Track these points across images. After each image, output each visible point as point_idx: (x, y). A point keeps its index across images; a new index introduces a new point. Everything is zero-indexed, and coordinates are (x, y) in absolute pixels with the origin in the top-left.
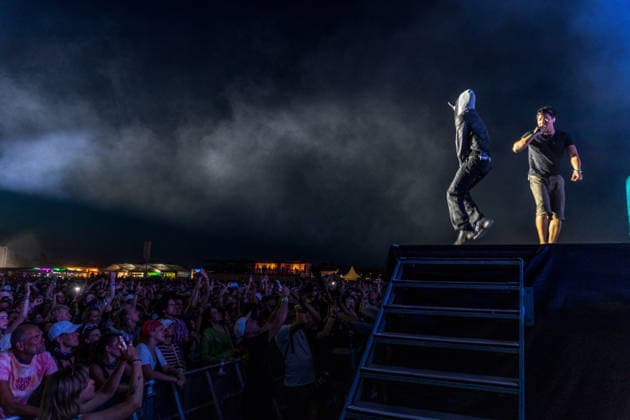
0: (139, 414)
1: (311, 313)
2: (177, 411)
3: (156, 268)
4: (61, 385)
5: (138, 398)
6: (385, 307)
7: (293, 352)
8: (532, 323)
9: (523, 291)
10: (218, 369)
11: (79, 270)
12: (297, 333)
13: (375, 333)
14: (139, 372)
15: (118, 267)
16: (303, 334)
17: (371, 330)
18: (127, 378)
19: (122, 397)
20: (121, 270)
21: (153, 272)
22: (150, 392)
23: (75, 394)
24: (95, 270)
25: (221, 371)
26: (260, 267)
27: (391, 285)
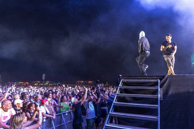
0: (41, 127)
1: (94, 96)
2: (53, 126)
3: (47, 82)
4: (16, 118)
5: (40, 122)
6: (117, 94)
7: (89, 108)
8: (162, 99)
9: (159, 89)
10: (65, 113)
11: (22, 83)
12: (90, 102)
13: (114, 102)
14: (41, 115)
15: (35, 82)
16: (92, 103)
17: (113, 101)
18: (37, 116)
19: (35, 122)
20: (35, 83)
21: (46, 83)
22: (45, 120)
23: (21, 121)
24: (27, 83)
25: (66, 114)
26: (79, 82)
27: (119, 88)
